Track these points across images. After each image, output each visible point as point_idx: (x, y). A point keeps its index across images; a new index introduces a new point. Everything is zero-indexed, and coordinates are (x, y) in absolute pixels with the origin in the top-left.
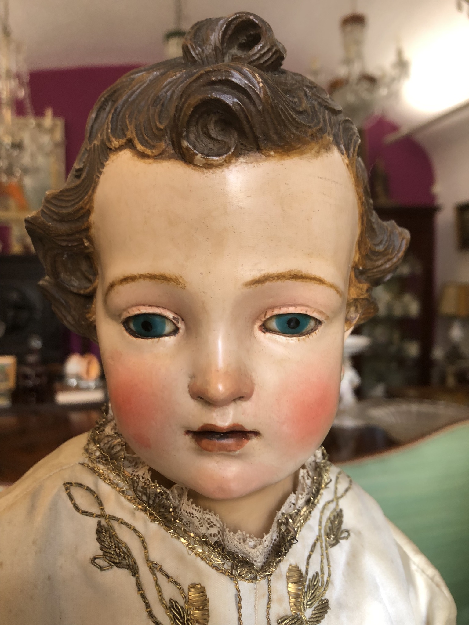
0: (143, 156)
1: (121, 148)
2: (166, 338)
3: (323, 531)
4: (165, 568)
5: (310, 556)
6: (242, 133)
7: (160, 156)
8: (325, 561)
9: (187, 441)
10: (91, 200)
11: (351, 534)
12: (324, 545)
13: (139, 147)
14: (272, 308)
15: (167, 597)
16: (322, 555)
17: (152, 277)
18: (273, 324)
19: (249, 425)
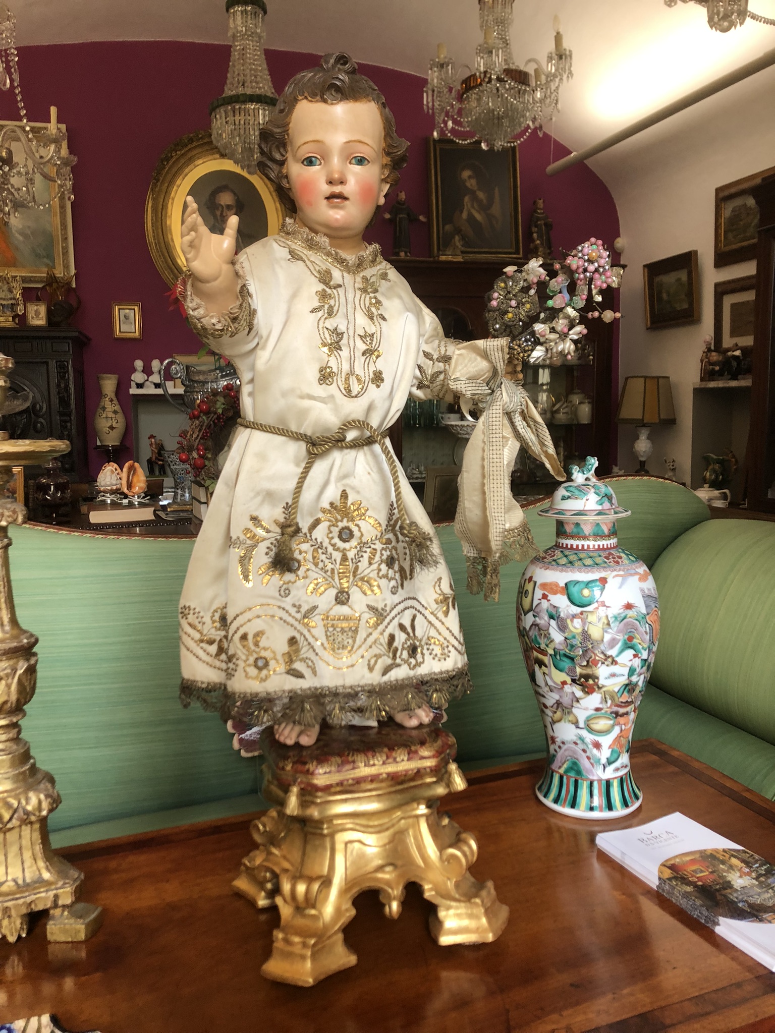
0: (311, 101)
1: (303, 99)
2: (317, 167)
6: (342, 94)
7: (317, 101)
8: (378, 281)
9: (325, 202)
10: (290, 118)
13: (309, 98)
14: (352, 154)
17: (314, 141)
18: (353, 161)
19: (346, 195)
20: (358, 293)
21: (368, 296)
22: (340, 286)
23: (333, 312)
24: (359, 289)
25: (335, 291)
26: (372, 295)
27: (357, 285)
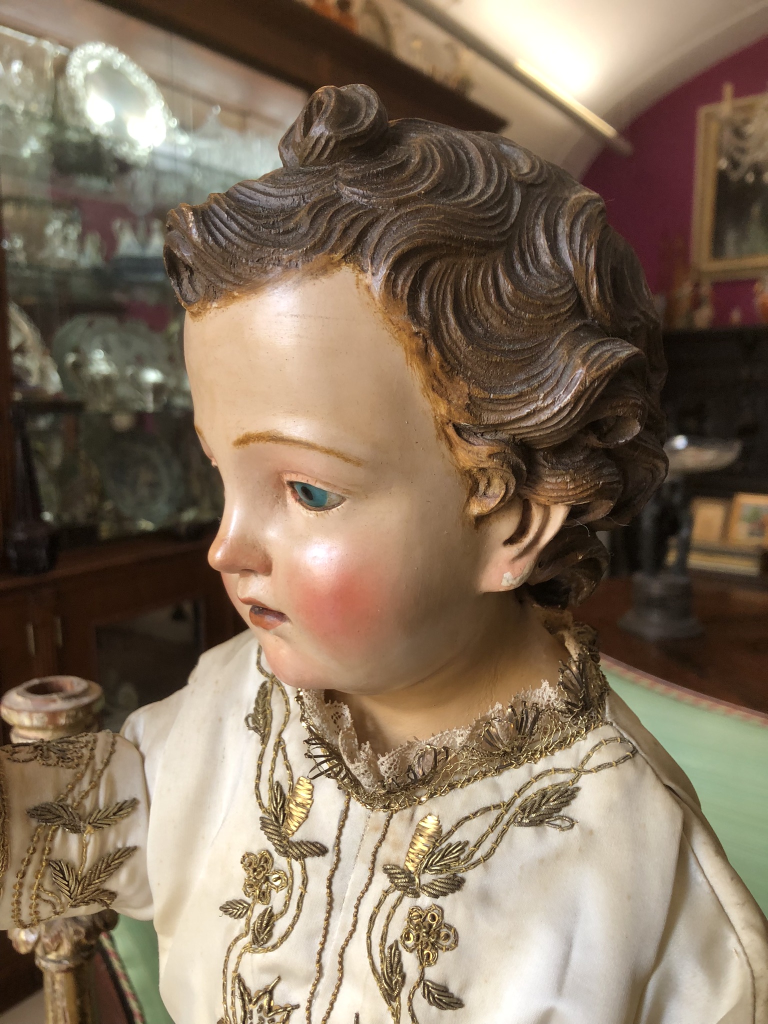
3: (519, 801)
4: (288, 749)
5: (467, 818)
8: (492, 837)
11: (576, 826)
12: (507, 817)
15: (276, 778)
16: (493, 828)
20: (381, 881)
21: (408, 902)
22: (322, 851)
23: (270, 934)
24: (391, 872)
25: (297, 865)
26: (425, 901)
27: (386, 853)
